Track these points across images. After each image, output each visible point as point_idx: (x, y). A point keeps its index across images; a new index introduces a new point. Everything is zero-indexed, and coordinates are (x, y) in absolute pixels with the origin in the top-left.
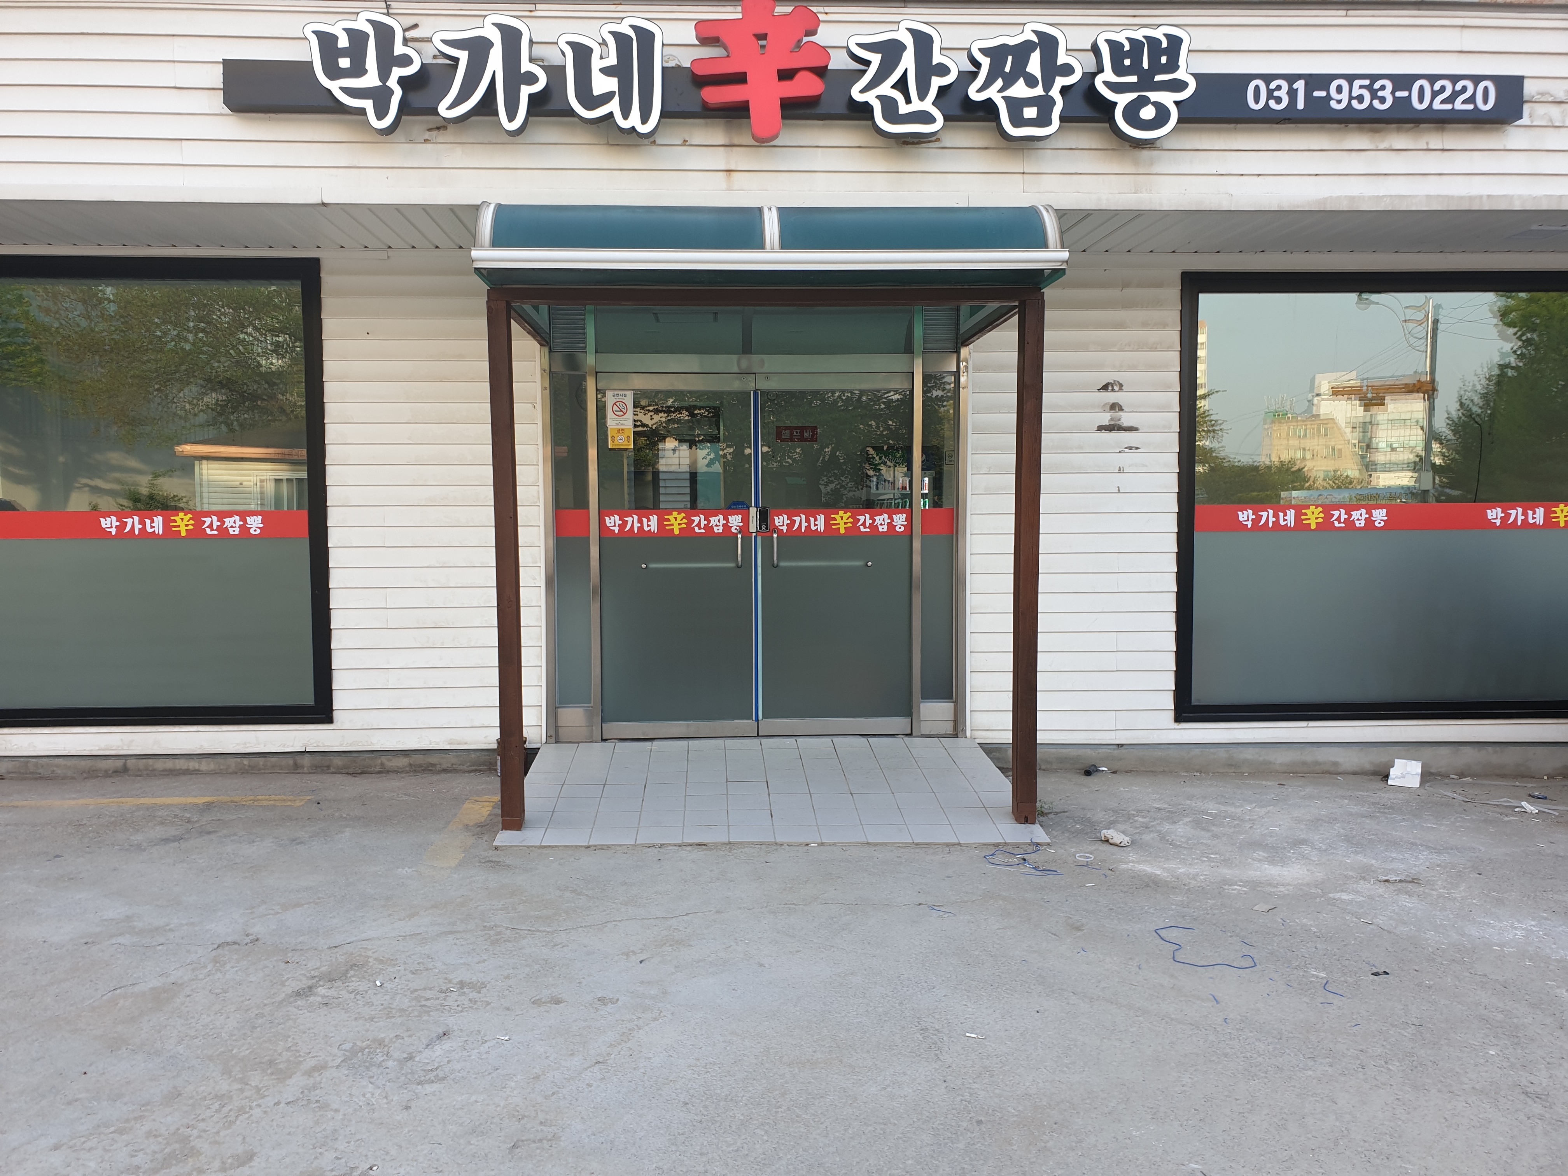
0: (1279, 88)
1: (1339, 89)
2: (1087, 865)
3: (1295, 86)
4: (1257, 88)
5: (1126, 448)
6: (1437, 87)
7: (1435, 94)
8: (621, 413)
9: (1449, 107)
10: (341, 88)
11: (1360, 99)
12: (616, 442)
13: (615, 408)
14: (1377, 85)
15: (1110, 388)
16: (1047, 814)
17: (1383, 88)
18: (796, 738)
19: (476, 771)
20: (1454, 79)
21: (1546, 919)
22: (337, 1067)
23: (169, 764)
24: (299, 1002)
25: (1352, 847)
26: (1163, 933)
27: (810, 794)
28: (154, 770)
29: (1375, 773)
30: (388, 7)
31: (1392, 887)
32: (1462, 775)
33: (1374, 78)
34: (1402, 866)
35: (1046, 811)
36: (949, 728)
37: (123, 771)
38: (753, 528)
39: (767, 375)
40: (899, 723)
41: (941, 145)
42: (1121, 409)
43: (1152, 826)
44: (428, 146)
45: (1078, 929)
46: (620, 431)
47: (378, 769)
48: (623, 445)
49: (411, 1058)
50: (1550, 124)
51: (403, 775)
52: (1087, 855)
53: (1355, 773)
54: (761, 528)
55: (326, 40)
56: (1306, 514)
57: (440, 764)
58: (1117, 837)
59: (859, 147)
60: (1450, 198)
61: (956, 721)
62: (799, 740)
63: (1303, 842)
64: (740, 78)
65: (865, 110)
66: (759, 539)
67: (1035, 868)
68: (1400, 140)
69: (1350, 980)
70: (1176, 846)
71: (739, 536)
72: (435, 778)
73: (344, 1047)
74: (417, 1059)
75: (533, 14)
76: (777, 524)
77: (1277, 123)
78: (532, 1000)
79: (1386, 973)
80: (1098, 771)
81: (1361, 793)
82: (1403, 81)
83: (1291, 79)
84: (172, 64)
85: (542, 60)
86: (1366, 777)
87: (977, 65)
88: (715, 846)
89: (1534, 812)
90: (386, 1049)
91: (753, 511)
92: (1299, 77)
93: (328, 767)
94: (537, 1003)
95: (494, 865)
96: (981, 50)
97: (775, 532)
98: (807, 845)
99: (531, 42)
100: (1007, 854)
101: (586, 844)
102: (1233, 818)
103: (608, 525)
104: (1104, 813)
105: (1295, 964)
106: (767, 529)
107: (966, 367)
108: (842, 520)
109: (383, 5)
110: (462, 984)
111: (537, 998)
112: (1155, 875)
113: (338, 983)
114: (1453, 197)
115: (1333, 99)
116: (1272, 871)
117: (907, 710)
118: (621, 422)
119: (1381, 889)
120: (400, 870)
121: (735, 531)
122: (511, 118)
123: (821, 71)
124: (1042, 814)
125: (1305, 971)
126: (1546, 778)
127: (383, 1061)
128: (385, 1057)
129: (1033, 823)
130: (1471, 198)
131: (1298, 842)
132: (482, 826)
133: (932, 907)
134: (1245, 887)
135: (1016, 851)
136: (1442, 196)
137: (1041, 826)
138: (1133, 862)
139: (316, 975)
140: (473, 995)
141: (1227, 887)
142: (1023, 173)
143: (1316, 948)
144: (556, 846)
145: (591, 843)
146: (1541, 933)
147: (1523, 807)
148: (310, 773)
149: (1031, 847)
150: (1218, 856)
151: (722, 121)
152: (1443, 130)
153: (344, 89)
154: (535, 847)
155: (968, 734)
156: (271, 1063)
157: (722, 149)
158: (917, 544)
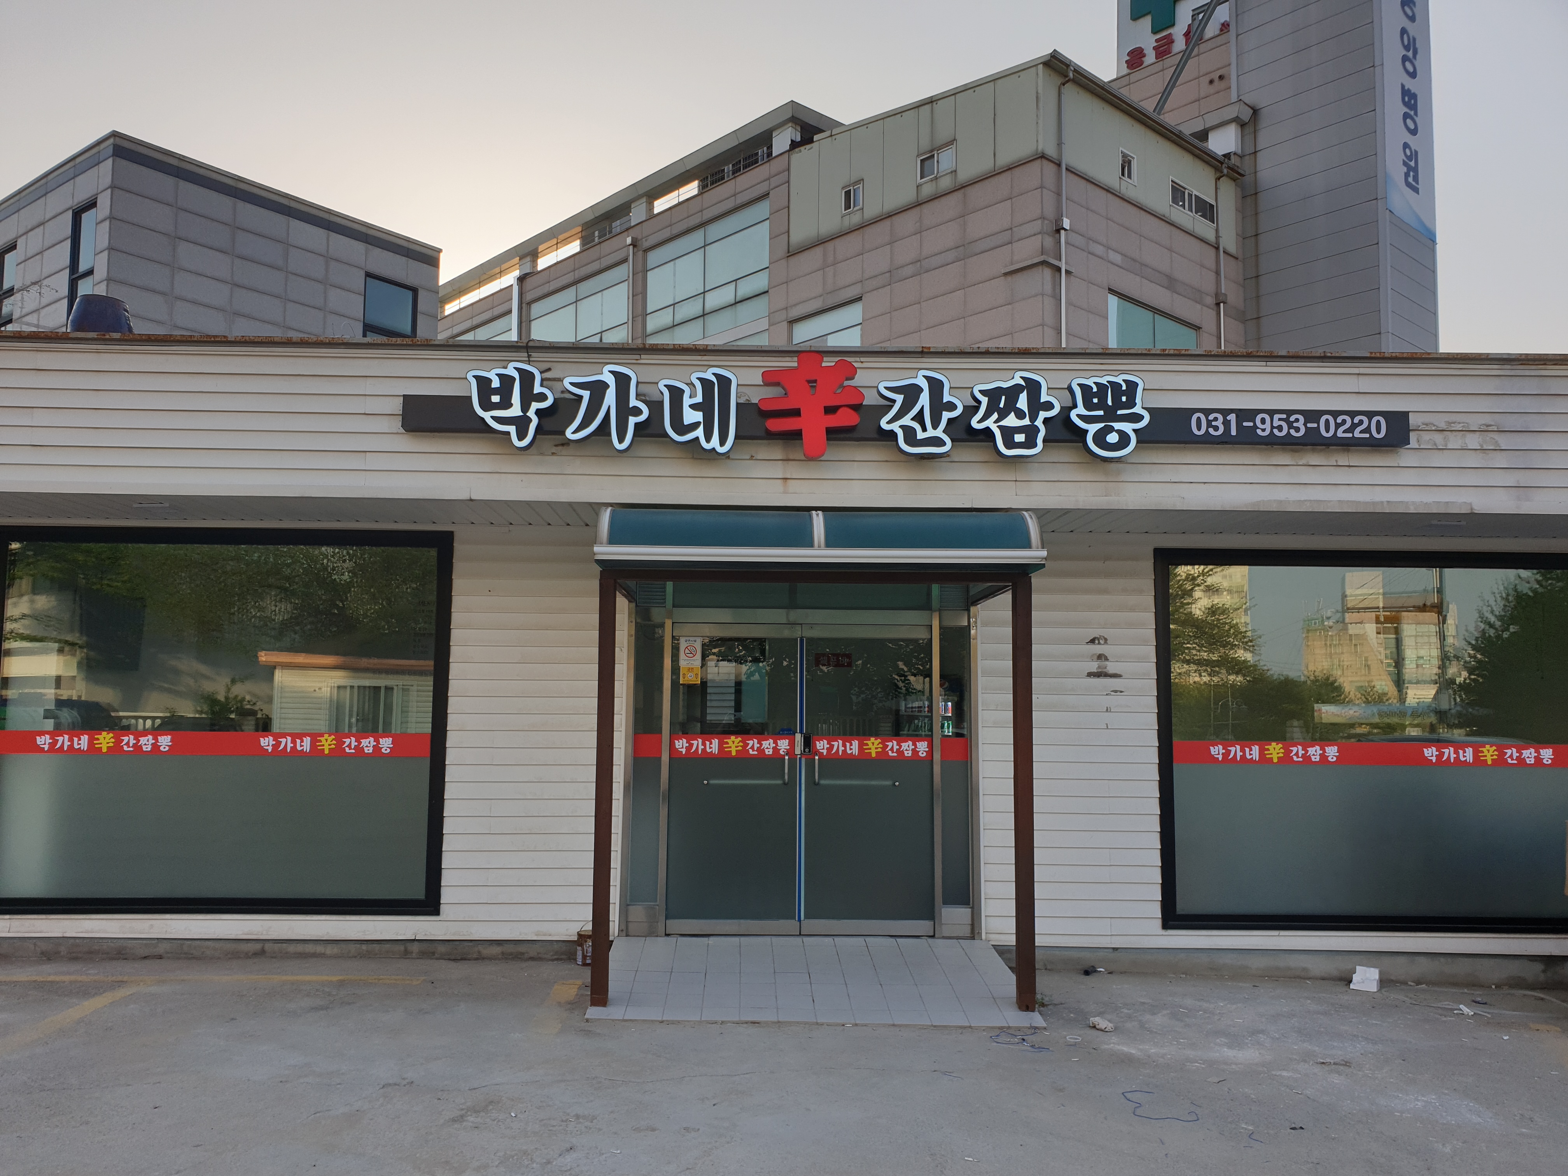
0: (1216, 419)
1: (1263, 421)
2: (1075, 1045)
3: (1228, 418)
4: (1199, 419)
5: (1112, 691)
6: (1339, 420)
7: (1338, 426)
8: (692, 655)
9: (1350, 435)
10: (492, 417)
11: (1280, 428)
12: (686, 679)
13: (687, 651)
14: (1292, 419)
15: (1097, 642)
16: (1047, 1005)
17: (1297, 420)
18: (834, 937)
19: (557, 959)
20: (1352, 414)
21: (1445, 1094)
22: (497, 1166)
23: (300, 948)
24: (456, 1126)
25: (1301, 1037)
26: (1128, 1095)
27: (846, 984)
28: (287, 953)
29: (1341, 979)
30: (529, 356)
31: (1326, 1068)
32: (1418, 983)
33: (1290, 413)
34: (1340, 1053)
35: (1047, 1003)
36: (967, 931)
37: (261, 953)
38: (798, 751)
39: (812, 626)
40: (923, 926)
41: (950, 460)
42: (1106, 659)
43: (1135, 1016)
44: (555, 458)
45: (1061, 1090)
46: (690, 670)
47: (475, 956)
48: (692, 681)
49: (549, 1162)
50: (1435, 447)
51: (497, 961)
52: (1076, 1037)
53: (1323, 979)
54: (804, 751)
55: (483, 383)
56: (1268, 750)
57: (527, 953)
58: (1102, 1023)
59: (887, 461)
60: (1358, 503)
61: (973, 925)
62: (836, 939)
63: (1262, 1032)
64: (796, 413)
65: (892, 435)
66: (803, 760)
67: (1032, 1046)
68: (1315, 459)
69: (1272, 1132)
70: (1151, 1032)
71: (787, 758)
72: (524, 965)
73: (498, 1154)
74: (554, 1163)
75: (639, 362)
76: (818, 748)
77: (1217, 444)
78: (634, 1128)
79: (1301, 1128)
80: (1096, 971)
81: (1324, 995)
82: (1312, 416)
83: (1225, 412)
84: (364, 397)
85: (644, 395)
86: (1333, 982)
87: (979, 402)
88: (767, 1024)
89: (1470, 1014)
90: (530, 1157)
91: (798, 737)
92: (1232, 411)
93: (433, 953)
94: (637, 1130)
95: (587, 1033)
96: (980, 391)
97: (817, 754)
98: (843, 1025)
99: (638, 383)
100: (1010, 1035)
101: (660, 1019)
102: (1205, 1011)
103: (677, 747)
104: (1096, 1005)
105: (1229, 1120)
106: (810, 751)
107: (976, 622)
108: (873, 745)
109: (526, 355)
110: (577, 1117)
111: (637, 1127)
112: (1131, 1053)
113: (482, 1114)
114: (1359, 502)
115: (1259, 428)
116: (1229, 1053)
117: (930, 915)
118: (691, 662)
119: (1317, 1069)
120: (513, 1034)
121: (783, 753)
122: (621, 440)
123: (857, 408)
124: (1043, 1005)
125: (1237, 1125)
126: (1493, 987)
127: (529, 1164)
128: (530, 1162)
129: (1033, 1011)
130: (1374, 504)
131: (1255, 1032)
132: (572, 1004)
133: (945, 1073)
134: (1204, 1065)
135: (1018, 1033)
136: (1351, 501)
137: (1041, 1014)
138: (1114, 1043)
139: (464, 1107)
140: (588, 1124)
141: (1188, 1064)
142: (1016, 481)
143: (1250, 1109)
144: (636, 1020)
145: (664, 1019)
146: (1437, 1104)
147: (1461, 1010)
148: (418, 958)
149: (1030, 1030)
150: (1186, 1041)
151: (781, 441)
152: (1348, 451)
153: (493, 418)
154: (619, 1020)
155: (984, 937)
156: (447, 1162)
157: (780, 462)
158: (937, 769)
